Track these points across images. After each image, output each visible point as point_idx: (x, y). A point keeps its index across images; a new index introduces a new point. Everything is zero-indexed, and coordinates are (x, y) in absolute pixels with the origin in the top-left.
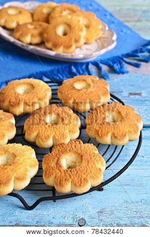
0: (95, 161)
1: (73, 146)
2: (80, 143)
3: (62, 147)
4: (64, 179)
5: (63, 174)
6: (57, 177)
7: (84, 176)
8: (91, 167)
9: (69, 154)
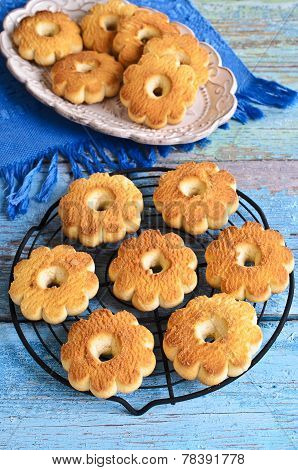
0: (140, 339)
1: (100, 322)
2: (108, 315)
3: (84, 327)
4: (105, 380)
5: (101, 371)
6: (93, 379)
7: (132, 368)
8: (136, 351)
9: (99, 336)
